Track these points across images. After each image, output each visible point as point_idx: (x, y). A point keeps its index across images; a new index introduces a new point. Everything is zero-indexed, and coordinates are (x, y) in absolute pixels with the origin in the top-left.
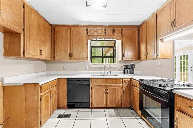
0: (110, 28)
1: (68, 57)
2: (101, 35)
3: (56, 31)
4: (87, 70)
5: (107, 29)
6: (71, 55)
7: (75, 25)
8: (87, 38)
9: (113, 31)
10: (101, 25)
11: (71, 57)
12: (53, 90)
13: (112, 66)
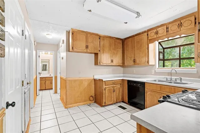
0: (174, 24)
1: (132, 63)
2: (162, 35)
3: (125, 43)
4: (153, 75)
5: (170, 26)
6: (134, 61)
7: (137, 34)
8: (148, 43)
9: (180, 25)
10: (162, 24)
11: (135, 62)
12: (116, 86)
13: (178, 71)
